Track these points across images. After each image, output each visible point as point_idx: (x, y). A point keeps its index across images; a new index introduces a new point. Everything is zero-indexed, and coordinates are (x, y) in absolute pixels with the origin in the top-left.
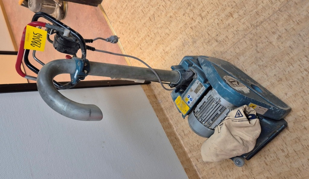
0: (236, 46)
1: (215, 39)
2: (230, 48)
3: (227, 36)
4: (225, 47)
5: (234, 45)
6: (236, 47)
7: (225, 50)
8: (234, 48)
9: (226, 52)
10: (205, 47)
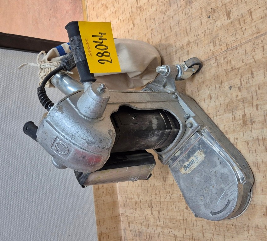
0: (260, 41)
1: (226, 10)
2: (245, 43)
3: (252, 10)
4: (237, 36)
5: (257, 37)
6: (258, 45)
7: (236, 44)
8: (253, 44)
9: (237, 49)
10: (202, 21)
